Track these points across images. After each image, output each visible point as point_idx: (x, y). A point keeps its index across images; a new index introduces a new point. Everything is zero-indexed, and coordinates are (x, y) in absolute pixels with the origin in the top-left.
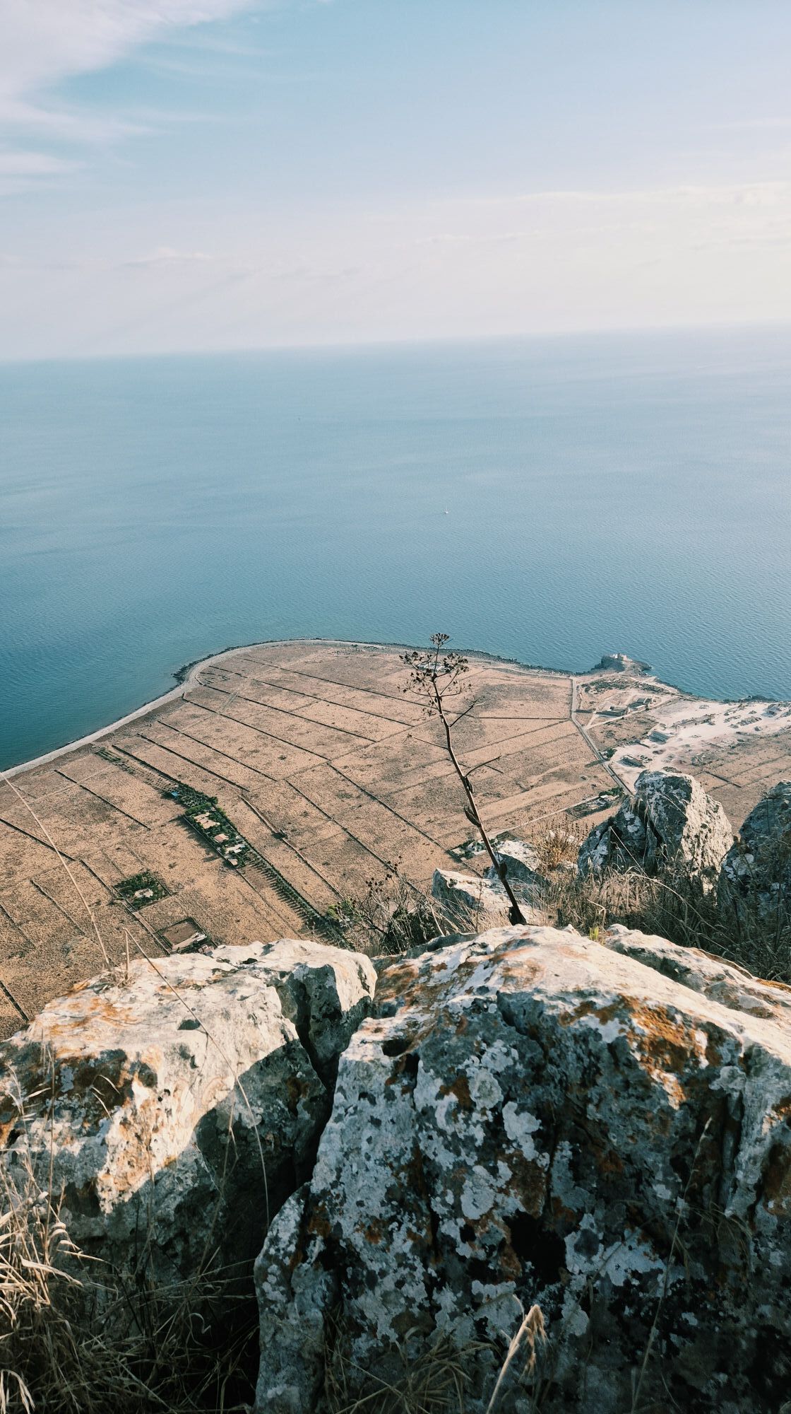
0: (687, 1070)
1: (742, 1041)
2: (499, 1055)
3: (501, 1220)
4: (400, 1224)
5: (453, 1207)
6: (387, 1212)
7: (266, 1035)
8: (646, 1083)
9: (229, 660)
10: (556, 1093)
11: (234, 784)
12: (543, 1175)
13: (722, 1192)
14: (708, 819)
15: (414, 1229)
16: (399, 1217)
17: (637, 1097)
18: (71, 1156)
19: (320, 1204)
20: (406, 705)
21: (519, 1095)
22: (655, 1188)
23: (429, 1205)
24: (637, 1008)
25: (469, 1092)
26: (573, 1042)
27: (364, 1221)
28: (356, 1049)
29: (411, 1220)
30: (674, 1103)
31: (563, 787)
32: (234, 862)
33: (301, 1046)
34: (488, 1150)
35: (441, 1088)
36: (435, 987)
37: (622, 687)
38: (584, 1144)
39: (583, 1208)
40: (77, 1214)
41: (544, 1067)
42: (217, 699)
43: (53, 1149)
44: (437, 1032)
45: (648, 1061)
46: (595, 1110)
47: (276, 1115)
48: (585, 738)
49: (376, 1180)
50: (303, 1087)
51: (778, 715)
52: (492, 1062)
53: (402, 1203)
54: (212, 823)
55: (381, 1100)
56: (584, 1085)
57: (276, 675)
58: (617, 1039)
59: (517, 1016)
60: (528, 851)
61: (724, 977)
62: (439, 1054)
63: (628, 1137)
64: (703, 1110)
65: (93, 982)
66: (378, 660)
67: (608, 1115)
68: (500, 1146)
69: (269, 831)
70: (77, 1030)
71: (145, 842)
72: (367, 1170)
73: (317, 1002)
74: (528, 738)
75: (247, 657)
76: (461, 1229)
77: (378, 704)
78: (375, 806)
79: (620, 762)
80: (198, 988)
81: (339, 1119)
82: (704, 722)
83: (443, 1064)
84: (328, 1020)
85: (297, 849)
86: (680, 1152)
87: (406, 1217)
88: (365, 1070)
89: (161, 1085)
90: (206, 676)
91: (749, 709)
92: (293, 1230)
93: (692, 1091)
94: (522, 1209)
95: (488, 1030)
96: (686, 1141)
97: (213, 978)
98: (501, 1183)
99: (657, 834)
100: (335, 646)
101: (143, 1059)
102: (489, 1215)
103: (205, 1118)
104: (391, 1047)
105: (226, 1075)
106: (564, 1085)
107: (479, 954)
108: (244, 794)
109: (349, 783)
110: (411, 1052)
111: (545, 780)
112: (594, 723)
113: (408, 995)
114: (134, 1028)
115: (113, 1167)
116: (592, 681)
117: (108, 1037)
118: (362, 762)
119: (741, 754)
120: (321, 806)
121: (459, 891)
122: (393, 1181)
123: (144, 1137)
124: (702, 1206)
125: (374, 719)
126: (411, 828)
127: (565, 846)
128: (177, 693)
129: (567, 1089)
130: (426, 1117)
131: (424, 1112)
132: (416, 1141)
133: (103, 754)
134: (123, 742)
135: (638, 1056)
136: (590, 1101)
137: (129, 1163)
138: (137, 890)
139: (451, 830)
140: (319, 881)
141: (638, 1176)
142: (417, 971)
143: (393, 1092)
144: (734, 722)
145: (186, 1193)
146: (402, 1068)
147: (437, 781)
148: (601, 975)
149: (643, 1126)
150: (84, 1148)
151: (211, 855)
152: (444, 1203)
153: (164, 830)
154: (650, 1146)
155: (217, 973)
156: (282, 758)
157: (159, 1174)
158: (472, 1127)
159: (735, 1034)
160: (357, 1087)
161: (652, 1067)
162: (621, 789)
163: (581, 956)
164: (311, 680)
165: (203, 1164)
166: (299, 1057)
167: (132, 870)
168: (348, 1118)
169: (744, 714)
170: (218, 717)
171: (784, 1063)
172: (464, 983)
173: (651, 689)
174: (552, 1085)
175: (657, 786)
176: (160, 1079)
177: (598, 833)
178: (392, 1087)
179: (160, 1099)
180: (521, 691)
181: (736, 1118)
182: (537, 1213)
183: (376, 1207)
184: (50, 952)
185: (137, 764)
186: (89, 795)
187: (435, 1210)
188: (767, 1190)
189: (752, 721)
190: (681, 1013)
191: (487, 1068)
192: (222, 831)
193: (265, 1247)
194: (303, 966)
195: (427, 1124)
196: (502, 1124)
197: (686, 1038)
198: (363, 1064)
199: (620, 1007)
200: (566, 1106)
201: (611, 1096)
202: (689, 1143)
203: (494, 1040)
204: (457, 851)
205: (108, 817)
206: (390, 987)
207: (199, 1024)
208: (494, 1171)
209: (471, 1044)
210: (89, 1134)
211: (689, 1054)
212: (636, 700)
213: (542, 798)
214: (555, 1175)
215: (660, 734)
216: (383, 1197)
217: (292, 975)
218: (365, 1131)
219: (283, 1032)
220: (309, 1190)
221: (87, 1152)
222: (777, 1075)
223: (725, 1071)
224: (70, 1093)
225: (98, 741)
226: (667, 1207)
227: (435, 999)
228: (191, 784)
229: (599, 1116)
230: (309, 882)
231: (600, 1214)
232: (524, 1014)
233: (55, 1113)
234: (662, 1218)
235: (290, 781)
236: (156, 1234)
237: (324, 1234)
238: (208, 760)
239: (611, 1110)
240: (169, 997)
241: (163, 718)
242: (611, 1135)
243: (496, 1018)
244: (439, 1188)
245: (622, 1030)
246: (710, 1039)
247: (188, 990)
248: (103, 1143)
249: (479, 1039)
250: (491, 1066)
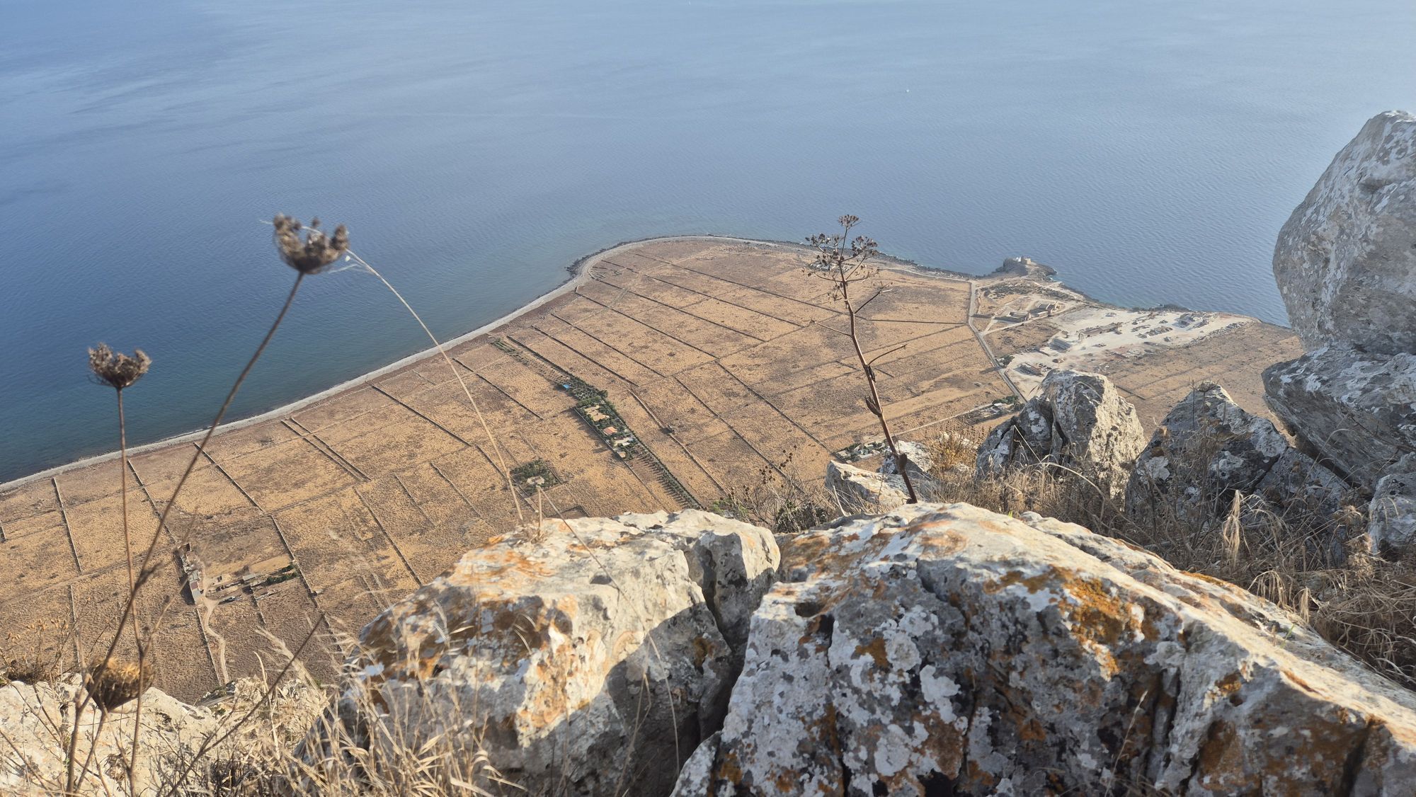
0: (1121, 643)
1: (1182, 617)
2: (918, 620)
3: (915, 778)
4: (811, 776)
5: (866, 763)
6: (798, 763)
7: (673, 596)
8: (1076, 654)
9: (621, 255)
10: (977, 660)
11: (623, 379)
12: (961, 738)
13: (1151, 766)
14: (1119, 421)
15: (826, 782)
16: (810, 769)
17: (1066, 667)
18: (491, 691)
19: (731, 752)
20: (798, 306)
21: (937, 660)
22: (1080, 757)
23: (841, 760)
24: (1069, 579)
25: (885, 654)
26: (998, 609)
27: (775, 771)
28: (769, 609)
29: (822, 773)
30: (1106, 674)
31: (956, 393)
32: (622, 455)
33: (707, 609)
34: (904, 710)
35: (857, 647)
36: (847, 556)
37: (1023, 293)
38: (1004, 711)
39: (1001, 773)
40: (496, 745)
41: (965, 634)
42: (608, 294)
43: (473, 682)
44: (852, 594)
45: (1079, 631)
46: (1018, 677)
47: (683, 672)
48: (981, 343)
49: (788, 732)
50: (708, 647)
51: (1191, 326)
52: (910, 626)
53: (813, 756)
54: (602, 416)
55: (794, 658)
56: (1007, 652)
57: (668, 271)
58: (1047, 607)
59: (937, 583)
60: (920, 451)
61: (1146, 567)
62: (855, 616)
63: (1054, 706)
64: (1136, 683)
65: (507, 536)
66: (770, 258)
67: (1033, 682)
68: (916, 707)
69: (656, 426)
70: (494, 579)
71: (536, 432)
72: (779, 722)
73: (722, 569)
74: (921, 342)
75: (638, 252)
76: (873, 784)
77: (768, 304)
78: (762, 406)
79: (1016, 370)
80: (608, 548)
81: (751, 673)
82: (1110, 330)
83: (859, 625)
84: (733, 587)
85: (683, 445)
86: (1108, 724)
87: (818, 770)
88: (778, 629)
89: (576, 633)
90: (598, 271)
91: (1160, 318)
92: (705, 775)
93: (1125, 663)
94: (938, 770)
95: (907, 595)
96: (1116, 713)
97: (622, 540)
98: (917, 743)
99: (1062, 435)
100: (727, 243)
101: (559, 606)
102: (903, 773)
103: (615, 668)
104: (804, 609)
105: (636, 629)
106: (986, 652)
107: (891, 526)
108: (633, 389)
109: (737, 382)
110: (826, 613)
111: (937, 386)
112: (991, 328)
113: (819, 562)
114: (549, 580)
115: (531, 705)
116: (991, 285)
117: (524, 586)
118: (750, 362)
119: (1147, 364)
120: (709, 404)
121: (854, 484)
122: (805, 734)
123: (560, 680)
124: (1128, 778)
125: (764, 319)
126: (797, 429)
127: (959, 449)
128: (570, 286)
129: (988, 656)
130: (841, 675)
131: (838, 671)
132: (829, 699)
133: (498, 344)
134: (518, 333)
135: (1069, 626)
136: (1014, 668)
137: (545, 702)
138: (530, 477)
139: (838, 433)
140: (704, 476)
141: (1062, 745)
142: (827, 541)
143: (806, 650)
144: (1143, 331)
145: (598, 736)
146: (816, 628)
147: (825, 384)
148: (1027, 548)
149: (1070, 695)
150: (504, 685)
151: (601, 446)
152: (857, 759)
153: (556, 420)
154: (1077, 715)
155: (625, 536)
156: (671, 355)
157: (573, 715)
158: (888, 687)
159: (1174, 609)
160: (769, 644)
161: (1084, 637)
162: (1016, 398)
163: (1004, 530)
164: (702, 277)
165: (614, 711)
166: (705, 619)
167: (525, 458)
168: (760, 673)
169: (1154, 323)
170: (609, 312)
171: (1230, 640)
172: (878, 553)
173: (1055, 295)
174: (973, 652)
175: (1066, 385)
176: (575, 627)
177: (1000, 432)
178: (806, 645)
179: (574, 646)
180: (916, 295)
181: (1171, 694)
182: (952, 774)
183: (787, 758)
184: (448, 532)
185: (531, 356)
186: (484, 384)
187: (847, 764)
188: (1202, 766)
189: (1162, 330)
190: (1117, 586)
191: (904, 631)
192: (611, 424)
193: (677, 789)
194: (710, 534)
195: (842, 682)
196: (919, 686)
197: (1122, 611)
198: (776, 623)
199: (1051, 577)
200: (987, 673)
201: (1037, 664)
202: (1119, 715)
203: (913, 605)
204: (843, 454)
205: (503, 406)
206: (799, 555)
207: (610, 580)
208: (910, 731)
209: (889, 608)
210: (508, 673)
211: (1124, 627)
212: (1038, 306)
213: (933, 404)
214: (972, 739)
215: (1061, 342)
216: (795, 749)
217: (699, 542)
218: (777, 686)
219: (690, 594)
220: (720, 739)
221: (507, 689)
222: (1222, 652)
223: (1162, 647)
224: (489, 634)
225: (495, 331)
226: (1092, 777)
227: (847, 567)
228: (582, 377)
229: (1022, 684)
230: (695, 477)
231: (1018, 779)
232: (946, 581)
233: (477, 652)
234: (1086, 786)
235: (678, 378)
236: (568, 771)
237: (734, 780)
238: (599, 354)
239: (1036, 678)
240: (579, 554)
241: (556, 310)
242: (1034, 704)
243: (915, 584)
244: (852, 743)
245: (1053, 600)
246: (1147, 613)
247: (598, 550)
248: (522, 681)
249: (897, 603)
250: (909, 629)
